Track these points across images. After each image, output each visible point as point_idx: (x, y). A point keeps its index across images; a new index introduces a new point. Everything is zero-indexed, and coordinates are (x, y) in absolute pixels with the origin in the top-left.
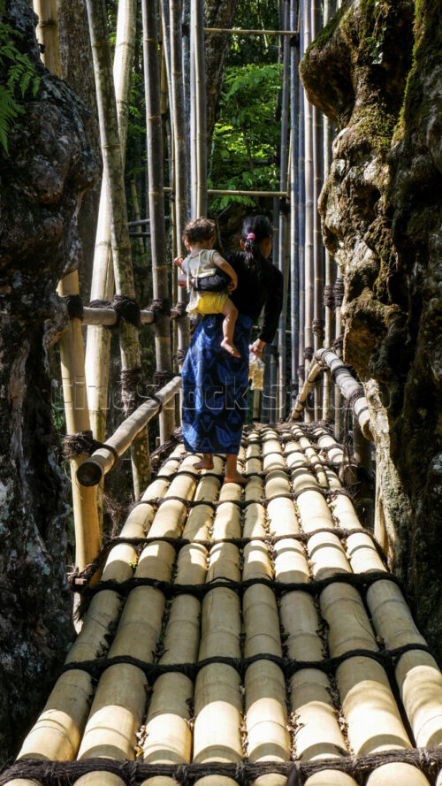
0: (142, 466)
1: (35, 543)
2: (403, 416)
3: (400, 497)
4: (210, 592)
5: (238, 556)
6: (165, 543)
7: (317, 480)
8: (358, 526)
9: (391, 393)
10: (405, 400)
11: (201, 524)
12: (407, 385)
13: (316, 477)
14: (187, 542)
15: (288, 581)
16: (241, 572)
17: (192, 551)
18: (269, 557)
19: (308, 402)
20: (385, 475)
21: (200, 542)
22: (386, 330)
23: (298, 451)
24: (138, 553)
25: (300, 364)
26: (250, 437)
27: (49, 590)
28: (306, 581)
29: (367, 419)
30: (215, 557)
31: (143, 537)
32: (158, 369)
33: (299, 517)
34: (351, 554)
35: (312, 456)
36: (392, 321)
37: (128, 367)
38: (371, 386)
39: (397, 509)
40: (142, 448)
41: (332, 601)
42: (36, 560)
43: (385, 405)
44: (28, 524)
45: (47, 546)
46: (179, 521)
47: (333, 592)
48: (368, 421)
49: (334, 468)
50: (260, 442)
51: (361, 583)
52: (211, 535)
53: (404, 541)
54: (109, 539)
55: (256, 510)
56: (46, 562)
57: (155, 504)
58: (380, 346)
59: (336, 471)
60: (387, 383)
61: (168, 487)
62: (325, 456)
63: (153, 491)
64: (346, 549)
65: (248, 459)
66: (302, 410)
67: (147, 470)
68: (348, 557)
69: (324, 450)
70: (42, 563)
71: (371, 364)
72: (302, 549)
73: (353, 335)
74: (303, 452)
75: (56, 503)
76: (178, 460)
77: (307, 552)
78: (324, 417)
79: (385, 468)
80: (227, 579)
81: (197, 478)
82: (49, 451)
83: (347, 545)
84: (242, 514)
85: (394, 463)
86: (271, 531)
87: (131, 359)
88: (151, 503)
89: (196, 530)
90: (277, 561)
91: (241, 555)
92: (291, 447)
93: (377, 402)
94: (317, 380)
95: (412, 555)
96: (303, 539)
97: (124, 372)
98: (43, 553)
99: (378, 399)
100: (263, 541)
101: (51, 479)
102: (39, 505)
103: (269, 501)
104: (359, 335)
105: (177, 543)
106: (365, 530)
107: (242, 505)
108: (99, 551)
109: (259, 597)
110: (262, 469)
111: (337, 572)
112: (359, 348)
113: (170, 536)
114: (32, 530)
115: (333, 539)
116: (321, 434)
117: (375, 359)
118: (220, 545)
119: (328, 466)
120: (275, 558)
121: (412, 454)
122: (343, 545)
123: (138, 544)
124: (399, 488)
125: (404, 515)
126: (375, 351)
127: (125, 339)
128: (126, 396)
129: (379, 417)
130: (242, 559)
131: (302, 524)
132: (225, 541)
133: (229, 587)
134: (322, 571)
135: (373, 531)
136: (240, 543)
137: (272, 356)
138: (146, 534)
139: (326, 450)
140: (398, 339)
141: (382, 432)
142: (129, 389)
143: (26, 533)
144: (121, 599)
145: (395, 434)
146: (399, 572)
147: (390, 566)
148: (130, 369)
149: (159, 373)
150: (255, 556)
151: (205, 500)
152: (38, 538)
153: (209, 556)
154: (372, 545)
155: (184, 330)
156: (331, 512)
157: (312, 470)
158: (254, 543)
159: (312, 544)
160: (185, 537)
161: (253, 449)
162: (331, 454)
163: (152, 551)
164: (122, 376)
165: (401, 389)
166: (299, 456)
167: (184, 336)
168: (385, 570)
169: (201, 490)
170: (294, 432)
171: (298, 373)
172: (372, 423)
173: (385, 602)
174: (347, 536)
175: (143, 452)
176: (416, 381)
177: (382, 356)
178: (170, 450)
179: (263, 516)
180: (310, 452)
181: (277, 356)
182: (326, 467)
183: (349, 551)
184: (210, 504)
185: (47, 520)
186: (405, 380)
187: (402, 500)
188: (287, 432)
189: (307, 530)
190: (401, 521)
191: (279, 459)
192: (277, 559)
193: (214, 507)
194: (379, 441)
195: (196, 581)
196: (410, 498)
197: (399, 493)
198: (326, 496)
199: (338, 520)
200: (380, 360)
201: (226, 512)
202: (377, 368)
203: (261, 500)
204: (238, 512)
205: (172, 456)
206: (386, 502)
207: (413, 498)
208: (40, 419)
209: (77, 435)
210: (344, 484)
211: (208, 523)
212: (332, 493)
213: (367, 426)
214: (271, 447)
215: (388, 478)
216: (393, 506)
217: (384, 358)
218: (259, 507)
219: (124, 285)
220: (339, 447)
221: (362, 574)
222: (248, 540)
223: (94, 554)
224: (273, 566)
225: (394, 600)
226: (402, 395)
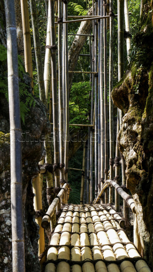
1: (30, 248)
2: (147, 206)
3: (145, 232)
4: (85, 264)
5: (91, 251)
6: (66, 247)
7: (112, 225)
8: (129, 241)
9: (143, 198)
10: (148, 201)
11: (77, 240)
12: (148, 196)
13: (111, 223)
14: (73, 247)
15: (109, 260)
16: (93, 257)
17: (75, 250)
18: (101, 252)
19: (102, 197)
20: (140, 225)
21: (78, 247)
22: (141, 178)
23: (104, 215)
24: (58, 250)
25: (99, 183)
26: (85, 209)
27: (35, 263)
28: (115, 260)
29: (134, 206)
30: (83, 252)
31: (58, 245)
32: (56, 187)
33: (108, 238)
34: (128, 251)
35: (109, 217)
36: (142, 175)
38: (136, 196)
39: (144, 236)
41: (125, 267)
42: (31, 253)
43: (141, 202)
44: (28, 241)
45: (34, 249)
46: (69, 239)
47: (125, 264)
48: (134, 207)
49: (117, 220)
50: (90, 211)
51: (134, 261)
52: (80, 244)
53: (147, 247)
54: (48, 245)
55: (93, 235)
56: (34, 254)
57: (60, 233)
58: (139, 183)
59: (118, 222)
60: (141, 195)
61: (62, 227)
62: (113, 217)
63: (58, 228)
64: (126, 249)
65: (87, 218)
66: (100, 199)
67: (55, 221)
68: (127, 252)
69: (112, 215)
70: (33, 254)
71: (136, 189)
72: (112, 249)
73: (130, 179)
74: (106, 215)
75: (35, 234)
76: (64, 218)
77: (113, 250)
78: (109, 202)
79: (140, 223)
80: (90, 259)
81: (72, 224)
82: (33, 217)
83: (126, 248)
84: (89, 237)
85: (144, 221)
86: (100, 243)
87: (50, 184)
88: (58, 233)
89: (75, 242)
90: (104, 253)
91: (92, 251)
92: (100, 213)
93: (137, 201)
95: (150, 252)
96: (112, 246)
97: (48, 188)
98: (33, 251)
99: (138, 200)
100: (99, 246)
101: (34, 226)
102: (30, 235)
103: (97, 232)
104: (132, 179)
105: (70, 247)
106: (132, 243)
107: (88, 234)
109: (100, 265)
110: (92, 221)
111: (125, 257)
112: (131, 184)
113: (67, 244)
114: (30, 243)
115: (121, 246)
116: (110, 209)
117: (138, 188)
118: (84, 248)
119: (115, 220)
120: (103, 252)
121: (150, 219)
122: (125, 248)
123: (58, 247)
124: (145, 230)
125: (147, 238)
126: (137, 185)
127: (48, 178)
128: (48, 196)
129: (138, 206)
130: (92, 253)
131: (110, 240)
132: (85, 246)
133: (90, 262)
134: (119, 257)
136: (91, 247)
137: (88, 180)
138: (59, 244)
139: (113, 215)
140: (145, 181)
141: (139, 211)
142: (49, 194)
143: (28, 244)
144: (55, 266)
145: (144, 212)
146: (145, 257)
147: (142, 256)
148: (50, 187)
149: (56, 188)
150: (96, 252)
151: (76, 232)
152: (31, 246)
153: (81, 251)
154: (134, 248)
155: (62, 173)
156: (119, 236)
157: (109, 221)
158: (95, 247)
159: (114, 247)
160: (72, 245)
161: (87, 214)
162: (115, 216)
163: (62, 250)
164: (47, 190)
165: (146, 197)
166: (104, 217)
167: (62, 175)
168: (140, 257)
169: (74, 228)
170: (100, 208)
171: (98, 186)
172: (136, 208)
173: (143, 267)
174: (126, 245)
176: (152, 195)
177: (139, 187)
178: (60, 214)
179: (96, 238)
180: (108, 215)
182: (114, 221)
184: (78, 233)
185: (33, 240)
186: (148, 194)
187: (146, 233)
188: (98, 208)
189: (112, 243)
190: (146, 240)
191: (98, 217)
192: (104, 252)
193: (80, 234)
194: (138, 214)
195: (78, 260)
197: (145, 231)
198: (116, 231)
199: (122, 239)
200: (139, 188)
201: (83, 236)
202: (138, 191)
203: (95, 232)
204: (87, 236)
205: (61, 216)
206: (141, 234)
207: (151, 233)
209: (38, 211)
210: (121, 226)
212: (118, 230)
213: (134, 209)
214: (94, 213)
215: (141, 226)
216: (143, 235)
217: (140, 187)
218: (94, 234)
219: (48, 160)
220: (117, 214)
221: (134, 258)
222: (93, 246)
224: (103, 255)
225: (145, 267)
226: (147, 199)
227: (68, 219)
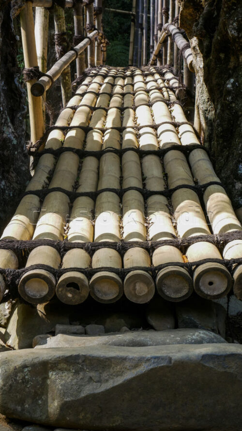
0: (67, 88)
1: (8, 127)
2: (211, 58)
3: (208, 103)
4: (104, 155)
5: (119, 136)
6: (80, 130)
7: (164, 96)
8: (185, 120)
9: (205, 44)
10: (213, 48)
11: (99, 119)
12: (214, 40)
13: (162, 94)
14: (92, 129)
15: (147, 149)
16: (121, 145)
17: (94, 134)
18: (136, 137)
19: (159, 55)
20: (200, 91)
21: (99, 129)
22: (203, 8)
23: (153, 81)
24: (65, 134)
25: (155, 33)
26: (127, 73)
27: (16, 153)
28: (156, 149)
29: (191, 60)
30: (106, 137)
31: (67, 126)
32: (76, 34)
33: (153, 116)
34: (181, 136)
35: (161, 83)
36: (206, 3)
37: (59, 32)
38: (194, 41)
39: (206, 110)
40: (67, 78)
41: (170, 160)
42: (9, 136)
43: (202, 52)
44: (4, 116)
45: (15, 129)
46: (87, 118)
47: (171, 155)
48: (192, 62)
49: (172, 89)
50: (132, 76)
51: (186, 150)
52: (104, 125)
53: (210, 128)
54: (49, 127)
55: (129, 112)
56: (14, 137)
57: (74, 109)
58: (199, 18)
59: (174, 92)
60: (203, 39)
61: (81, 100)
62: (168, 84)
63: (73, 102)
64: (178, 133)
65: (125, 85)
66: (156, 60)
67: (69, 90)
68: (180, 137)
69: (168, 80)
70: (12, 138)
71: (194, 28)
72: (154, 133)
73: (185, 12)
74: (156, 81)
75: (19, 105)
76: (87, 85)
77: (157, 134)
78: (168, 63)
79: (201, 87)
80: (113, 148)
81: (97, 95)
82: (15, 76)
83: (179, 131)
84: (122, 114)
85: (206, 84)
86: (138, 123)
87: (61, 27)
88: (72, 108)
89: (97, 123)
90: (141, 139)
91: (121, 136)
92: (149, 78)
93: (197, 50)
94: (165, 42)
95: (214, 135)
96: (155, 127)
97: (57, 35)
98: (13, 132)
99: (198, 48)
100: (133, 128)
101: (16, 92)
102: (10, 106)
103: (137, 107)
104: (188, 12)
105: (86, 129)
106: (189, 123)
107: (122, 109)
108: (43, 134)
109: (130, 158)
110: (133, 91)
111: (173, 144)
112: (187, 19)
113: (81, 125)
114: (6, 120)
115: (171, 127)
116: (166, 72)
117: (197, 26)
118: (110, 130)
119: (170, 89)
120: (139, 138)
121: (215, 79)
122: (177, 131)
123: (65, 130)
124: (208, 99)
125: (210, 114)
126: (196, 21)
127: (57, 16)
128: (57, 48)
129: (198, 59)
130: (122, 138)
131: (155, 120)
132: (112, 128)
133: (115, 153)
134: (165, 145)
135: (193, 123)
136: (120, 129)
137: (140, 29)
138: (69, 124)
139: (169, 80)
140: (210, 13)
141: (200, 67)
142: (59, 44)
143: (3, 121)
144: (55, 158)
145: (207, 68)
146: (207, 145)
147: (202, 142)
148: (60, 33)
149: (77, 37)
150: (129, 137)
151: (102, 107)
152: (10, 124)
153: (103, 136)
154: (192, 130)
155: (90, 13)
156: (171, 113)
157: (160, 89)
158: (128, 130)
159: (160, 130)
160: (91, 126)
161: (128, 80)
162: (171, 82)
163: (72, 133)
164: (55, 37)
165: (211, 42)
166: (154, 84)
167: (90, 16)
168: (200, 144)
169: (100, 101)
170: (152, 71)
171: (154, 38)
172: (194, 62)
173: (199, 160)
174: (179, 126)
175: (67, 80)
176: (219, 38)
177: (200, 24)
178: (83, 80)
179: (133, 116)
180: (160, 81)
181: (142, 29)
182: (168, 90)
183: (180, 134)
184: (104, 109)
185: (14, 114)
186: (213, 37)
187: (210, 105)
188: (147, 71)
189: (157, 122)
190: (209, 117)
191: (142, 85)
192: (141, 138)
193: (107, 111)
194: (198, 72)
195: (96, 149)
196: (214, 103)
197: (208, 101)
198: (168, 105)
199: (174, 118)
200: (199, 26)
201: (113, 113)
202: (197, 31)
203: (133, 107)
204: (119, 113)
205: (84, 83)
206: (201, 106)
207: (216, 103)
208: (10, 58)
209: (30, 68)
210: (178, 98)
211: (103, 119)
212: (171, 103)
213: (191, 64)
214: (138, 79)
215: (202, 93)
216: (204, 109)
217: (201, 25)
218: (131, 111)
220: (176, 79)
221: (187, 145)
222: (125, 128)
223: (41, 135)
224: (138, 142)
225: (203, 159)
226: (211, 45)
227: (94, 87)
